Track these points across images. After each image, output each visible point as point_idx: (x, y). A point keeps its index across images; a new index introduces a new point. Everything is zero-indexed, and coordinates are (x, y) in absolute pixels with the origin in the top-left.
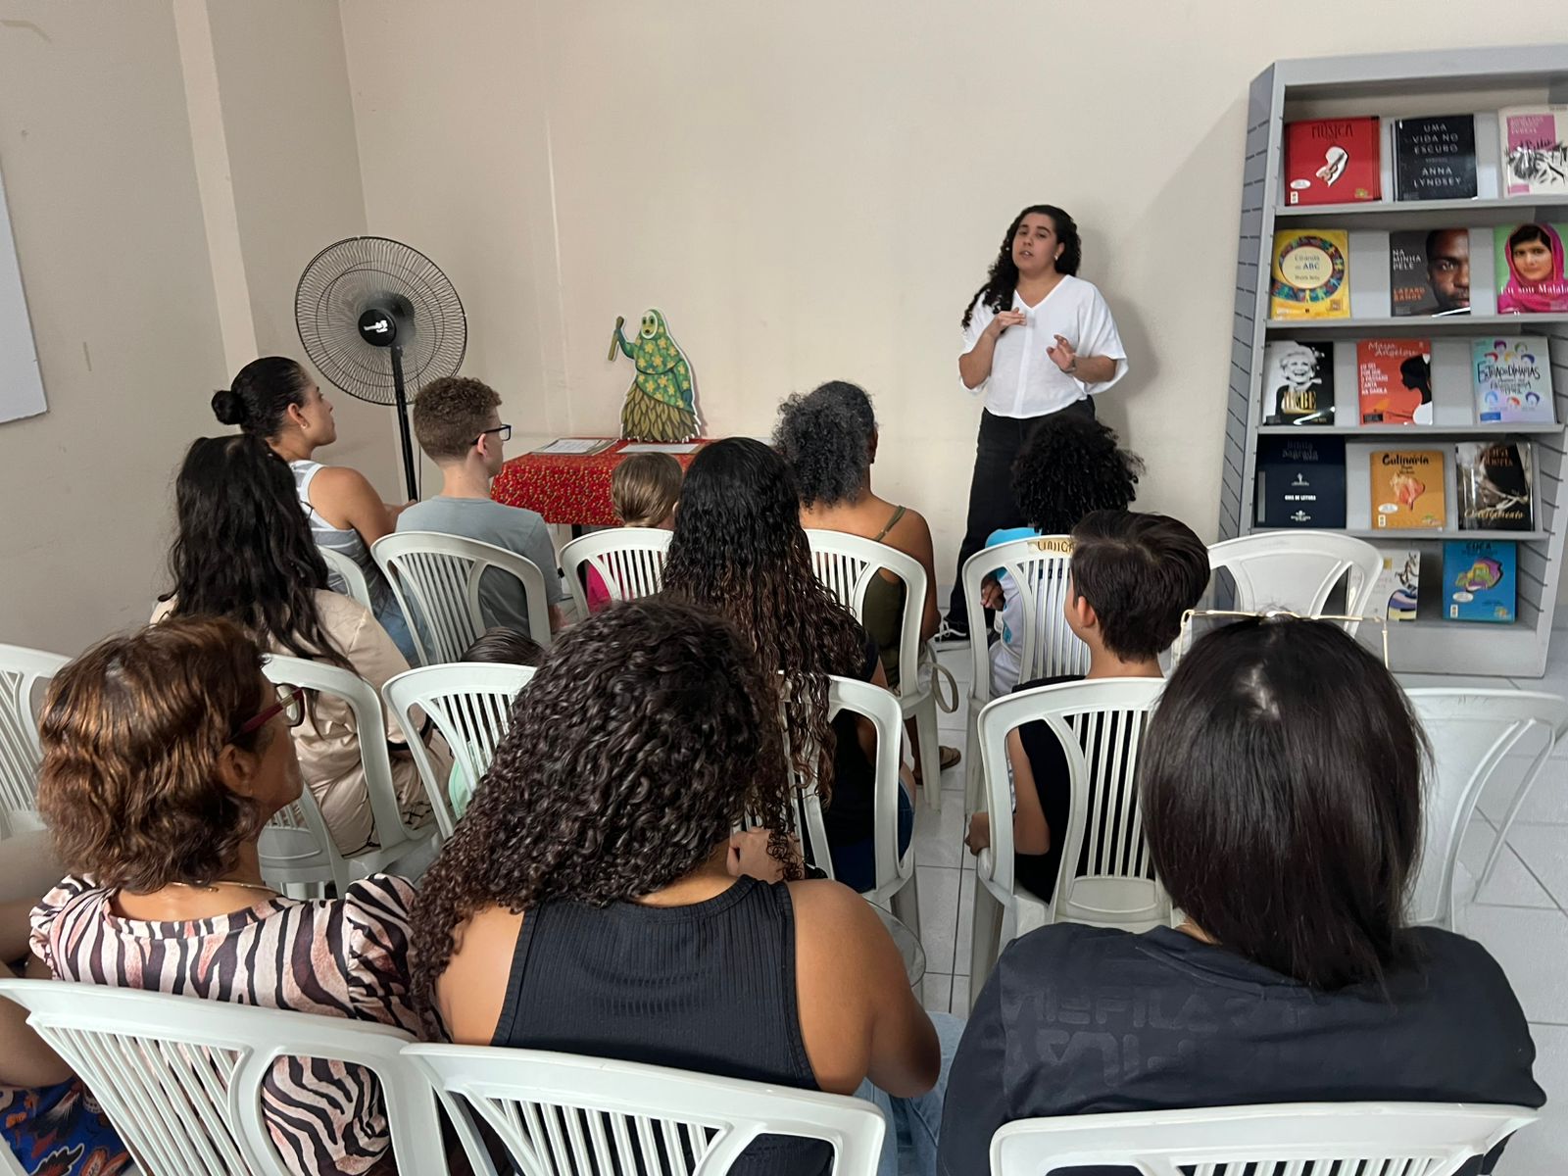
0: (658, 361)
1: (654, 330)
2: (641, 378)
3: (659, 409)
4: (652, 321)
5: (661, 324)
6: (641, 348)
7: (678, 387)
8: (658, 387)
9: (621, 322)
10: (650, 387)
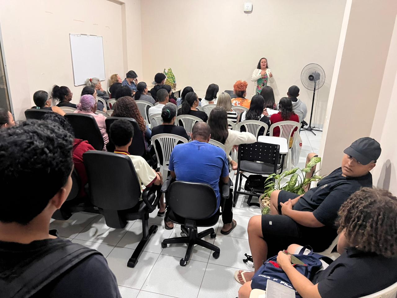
0: (170, 76)
1: (170, 71)
2: (168, 79)
3: (170, 83)
4: (170, 70)
5: (171, 70)
6: (168, 74)
7: (173, 80)
8: (170, 80)
9: (165, 69)
10: (169, 80)
